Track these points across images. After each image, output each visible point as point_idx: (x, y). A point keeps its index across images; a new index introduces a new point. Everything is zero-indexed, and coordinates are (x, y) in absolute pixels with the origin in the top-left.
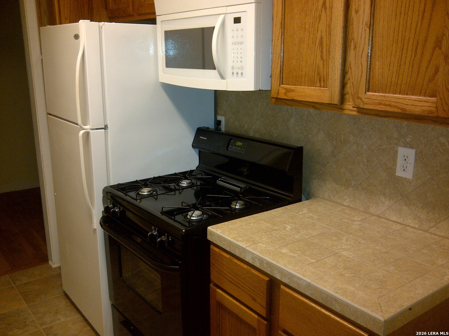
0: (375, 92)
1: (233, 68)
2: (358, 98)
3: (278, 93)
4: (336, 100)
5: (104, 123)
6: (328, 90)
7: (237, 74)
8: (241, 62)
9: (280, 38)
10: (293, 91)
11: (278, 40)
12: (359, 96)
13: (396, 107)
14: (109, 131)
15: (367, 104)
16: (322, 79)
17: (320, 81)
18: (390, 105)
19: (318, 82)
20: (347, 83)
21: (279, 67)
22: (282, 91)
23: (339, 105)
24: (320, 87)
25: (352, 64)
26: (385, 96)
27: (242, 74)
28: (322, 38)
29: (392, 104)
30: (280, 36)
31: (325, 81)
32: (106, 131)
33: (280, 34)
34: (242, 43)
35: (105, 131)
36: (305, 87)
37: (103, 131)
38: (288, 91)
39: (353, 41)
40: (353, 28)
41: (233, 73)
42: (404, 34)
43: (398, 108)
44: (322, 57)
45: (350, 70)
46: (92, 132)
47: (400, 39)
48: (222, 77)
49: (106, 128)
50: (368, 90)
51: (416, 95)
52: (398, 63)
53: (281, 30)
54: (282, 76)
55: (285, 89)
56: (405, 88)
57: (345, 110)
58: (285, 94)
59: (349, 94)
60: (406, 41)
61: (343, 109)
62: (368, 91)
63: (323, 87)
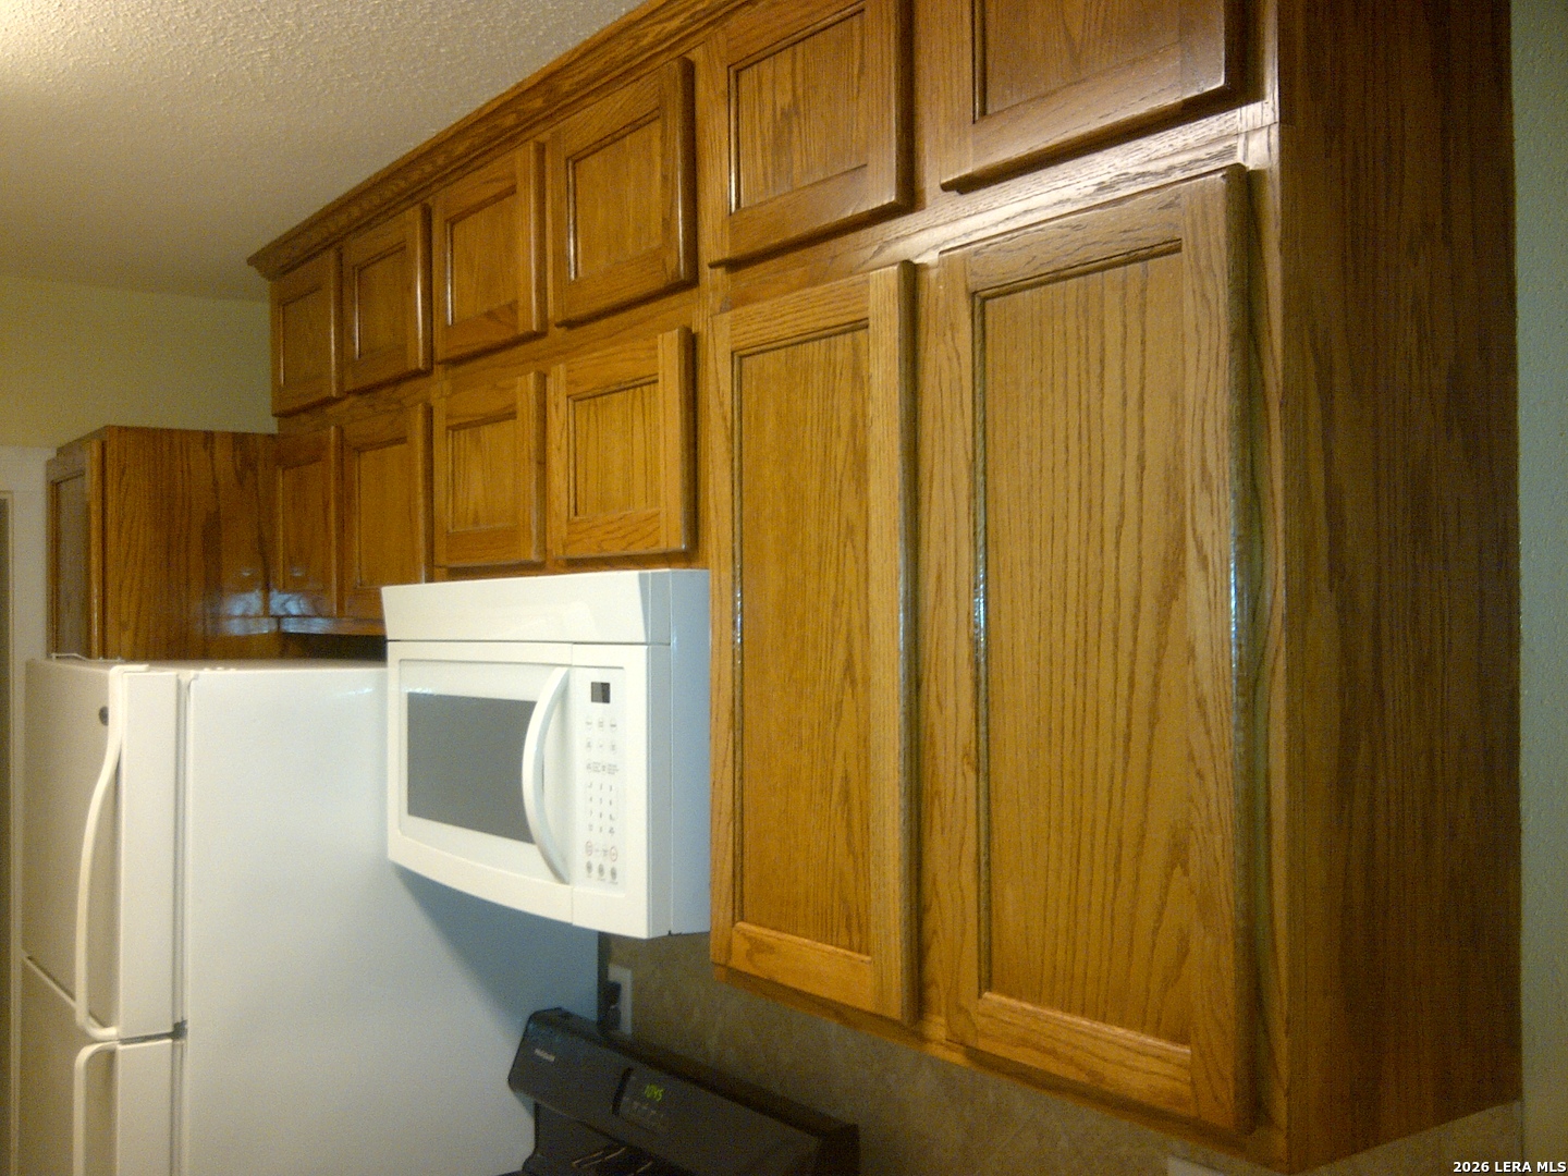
0: (1011, 995)
1: (589, 849)
2: (960, 1009)
3: (729, 951)
4: (895, 1007)
5: (173, 1016)
6: (870, 962)
7: (601, 870)
8: (611, 831)
9: (729, 763)
10: (771, 949)
11: (725, 766)
12: (964, 1002)
13: (1071, 1061)
14: (189, 1043)
15: (986, 1036)
16: (854, 921)
17: (848, 927)
18: (1052, 1052)
19: (843, 930)
20: (929, 948)
21: (729, 857)
22: (740, 946)
23: (906, 1024)
24: (851, 949)
25: (939, 878)
26: (1035, 1016)
27: (614, 874)
28: (846, 779)
29: (1061, 1049)
30: (730, 753)
31: (864, 928)
32: (178, 1043)
33: (731, 744)
34: (612, 769)
35: (173, 1046)
36: (806, 941)
37: (166, 1045)
38: (758, 946)
39: (937, 802)
40: (934, 758)
41: (589, 867)
42: (1078, 806)
43: (1080, 1068)
44: (849, 843)
45: (935, 902)
46: (123, 1051)
47: (1067, 822)
48: (559, 876)
49: (178, 1032)
50: (987, 982)
51: (1130, 1026)
52: (1069, 903)
53: (731, 734)
54: (742, 892)
55: (749, 939)
56: (1098, 995)
57: (931, 1041)
58: (749, 955)
59: (938, 986)
60: (1086, 829)
61: (923, 1039)
62: (989, 988)
63: (860, 952)
